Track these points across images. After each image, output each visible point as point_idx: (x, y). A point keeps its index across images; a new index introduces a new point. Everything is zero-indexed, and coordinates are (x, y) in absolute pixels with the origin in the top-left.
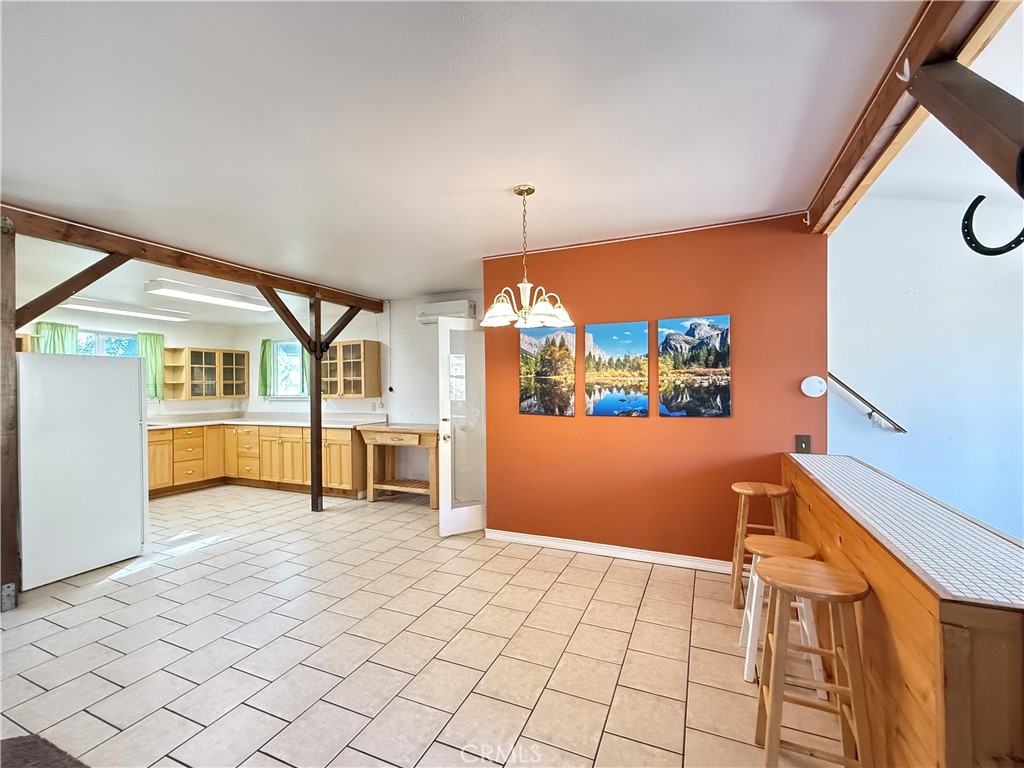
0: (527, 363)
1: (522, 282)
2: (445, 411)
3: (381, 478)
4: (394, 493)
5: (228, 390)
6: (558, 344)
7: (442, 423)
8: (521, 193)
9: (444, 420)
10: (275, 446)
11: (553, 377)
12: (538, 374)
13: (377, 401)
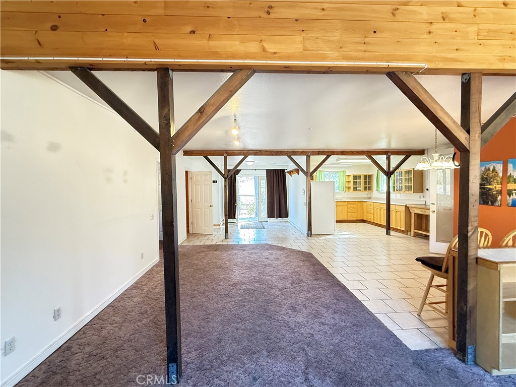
3: (418, 228)
5: (365, 189)
6: (491, 170)
9: (432, 204)
10: (378, 210)
11: (488, 186)
13: (421, 194)
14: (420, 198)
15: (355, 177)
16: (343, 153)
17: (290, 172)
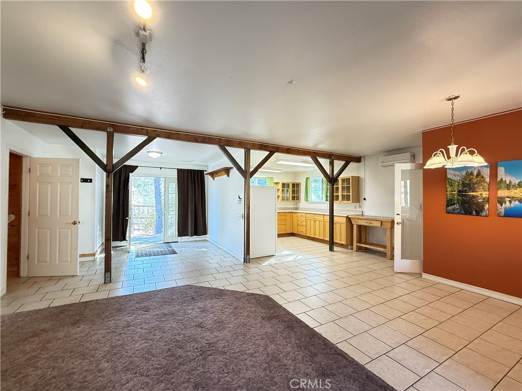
0: (452, 186)
1: (450, 145)
2: (398, 210)
3: (359, 241)
4: (366, 248)
5: (293, 198)
6: (475, 174)
7: (396, 216)
8: (450, 99)
9: (397, 214)
10: (312, 222)
11: (472, 193)
12: (459, 191)
13: (357, 204)
14: (356, 208)
15: (283, 185)
16: (289, 151)
17: (213, 174)
